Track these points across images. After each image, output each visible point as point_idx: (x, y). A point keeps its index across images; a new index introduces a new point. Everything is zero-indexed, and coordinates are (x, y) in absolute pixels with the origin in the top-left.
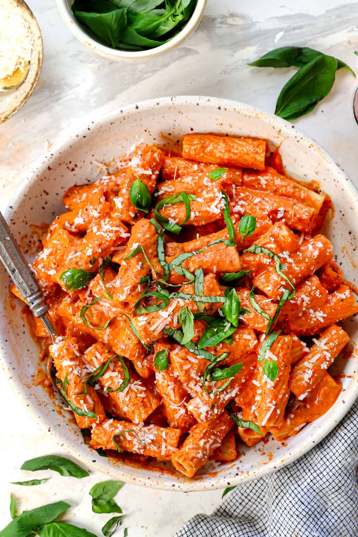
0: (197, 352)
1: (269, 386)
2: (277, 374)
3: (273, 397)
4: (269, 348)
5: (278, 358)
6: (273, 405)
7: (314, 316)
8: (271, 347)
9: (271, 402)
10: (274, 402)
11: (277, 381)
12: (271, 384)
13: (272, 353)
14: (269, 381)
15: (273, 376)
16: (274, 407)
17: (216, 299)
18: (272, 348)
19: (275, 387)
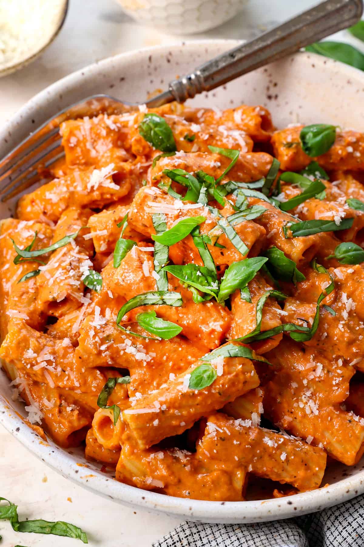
0: (157, 269)
1: (179, 388)
2: (202, 388)
3: (170, 402)
4: (228, 355)
5: (223, 375)
6: (160, 409)
7: (305, 400)
8: (230, 357)
9: (161, 403)
10: (164, 407)
11: (194, 394)
12: (185, 388)
13: (223, 363)
14: (187, 383)
15: (197, 384)
16: (158, 411)
17: (238, 244)
18: (230, 360)
19: (184, 395)
